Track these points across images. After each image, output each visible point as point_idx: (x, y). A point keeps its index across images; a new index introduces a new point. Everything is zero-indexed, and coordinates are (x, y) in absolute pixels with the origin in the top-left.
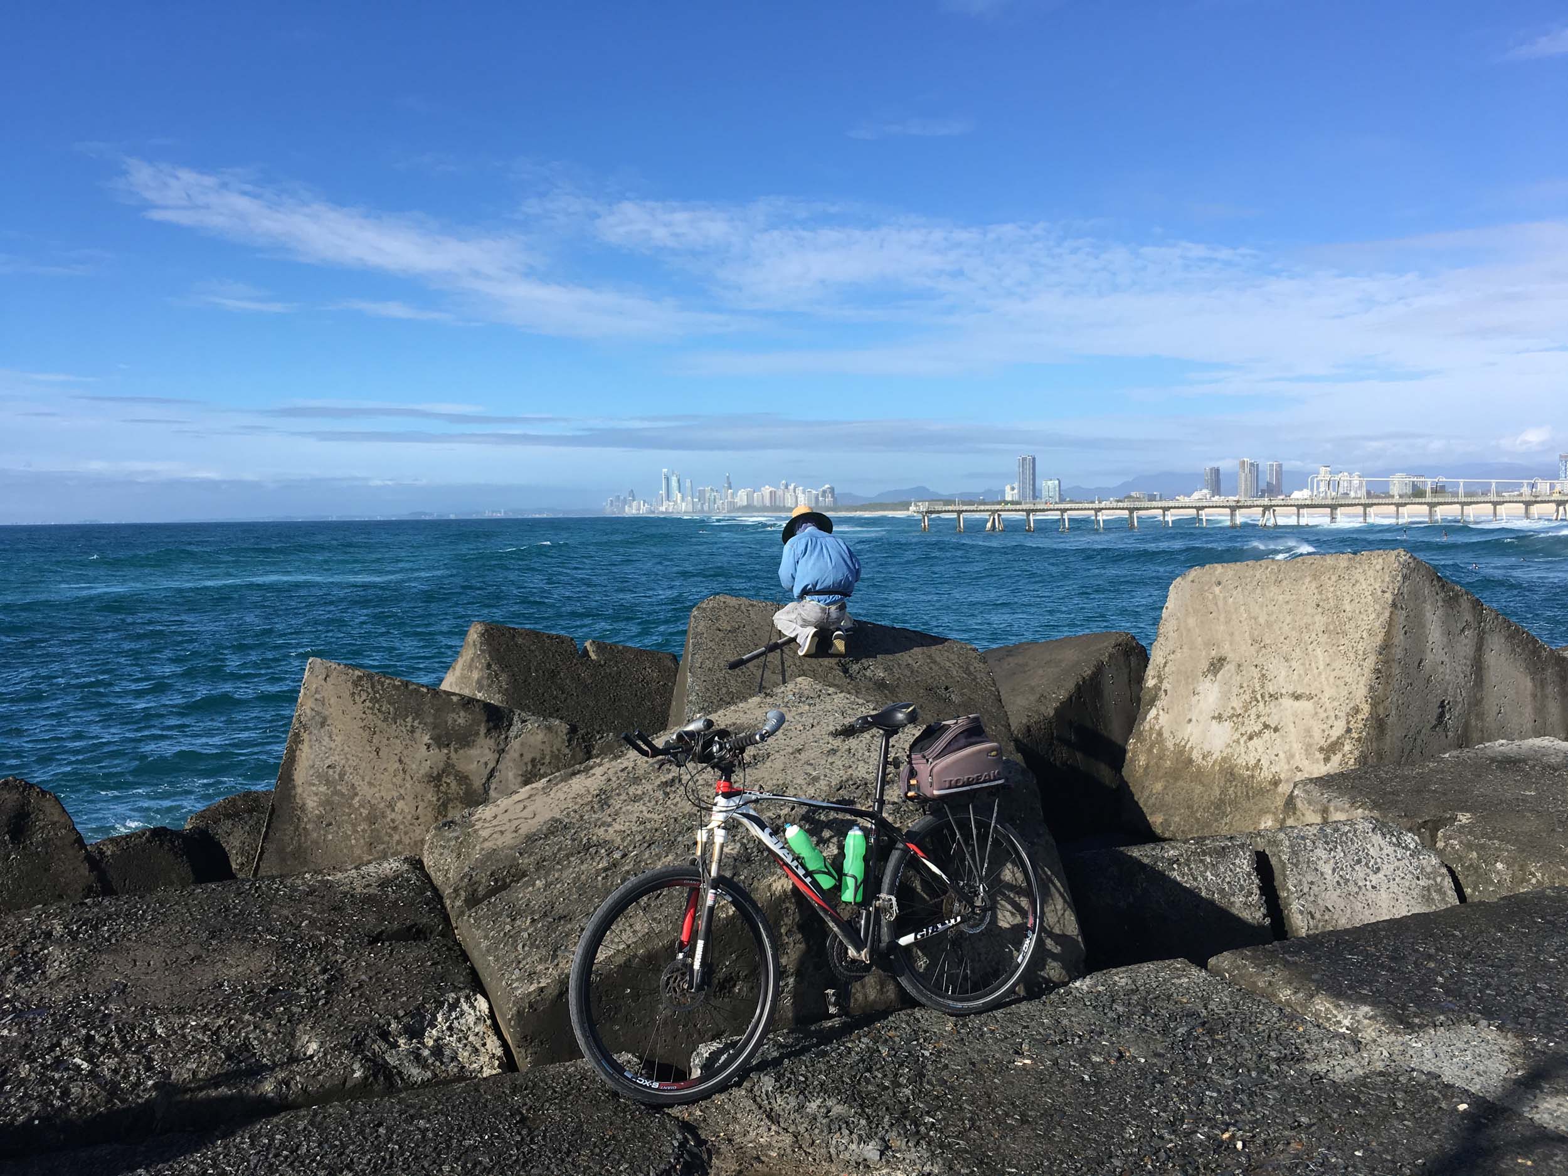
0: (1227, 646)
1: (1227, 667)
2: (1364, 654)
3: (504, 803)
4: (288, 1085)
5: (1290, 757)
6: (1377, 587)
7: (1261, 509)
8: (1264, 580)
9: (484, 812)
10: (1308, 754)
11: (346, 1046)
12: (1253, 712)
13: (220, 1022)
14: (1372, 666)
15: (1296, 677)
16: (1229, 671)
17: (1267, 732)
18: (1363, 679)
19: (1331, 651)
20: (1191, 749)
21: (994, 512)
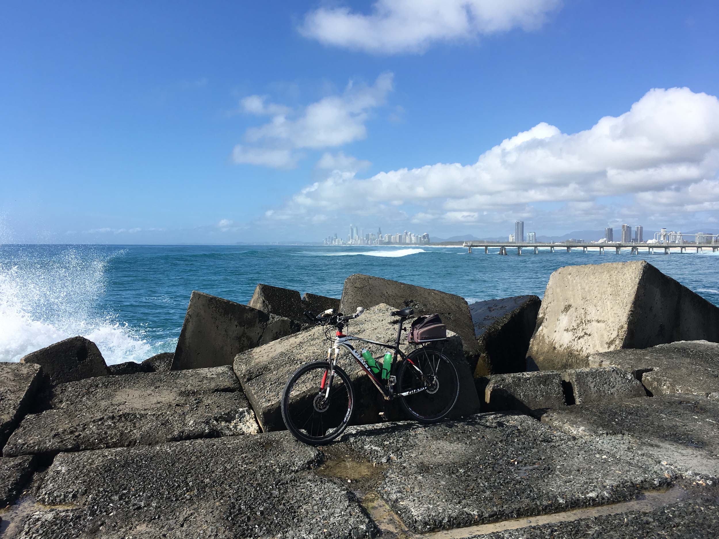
0: (572, 301)
1: (571, 309)
2: (626, 304)
3: (265, 347)
4: (183, 433)
5: (595, 346)
6: (633, 276)
7: (631, 248)
8: (588, 273)
9: (257, 350)
10: (602, 346)
11: (203, 422)
12: (581, 328)
13: (159, 413)
14: (629, 309)
15: (598, 313)
16: (572, 311)
17: (586, 336)
18: (625, 314)
19: (613, 302)
20: (556, 343)
21: (503, 246)
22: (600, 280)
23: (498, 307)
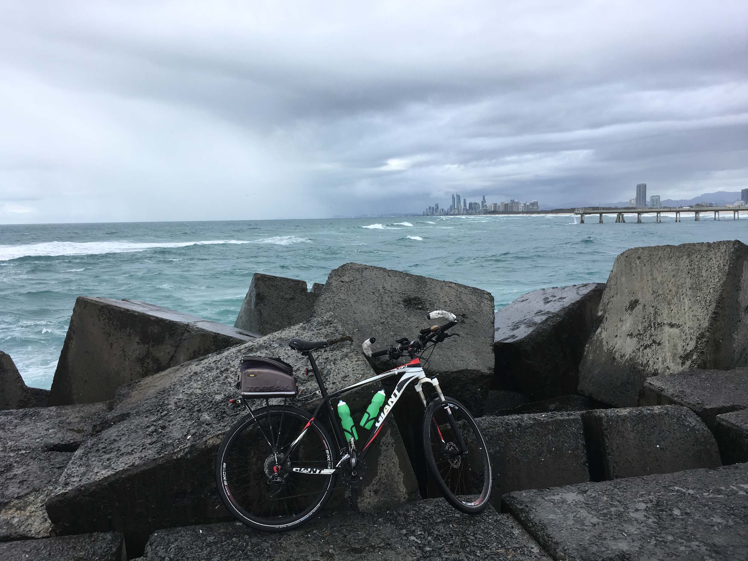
0: (640, 294)
1: (638, 307)
2: (710, 302)
5: (664, 361)
6: (721, 262)
10: (674, 360)
12: (648, 333)
14: (713, 310)
15: (672, 314)
16: (639, 309)
17: (654, 345)
18: (707, 318)
19: (692, 300)
20: (616, 352)
21: (620, 213)
22: (677, 267)
23: (555, 298)
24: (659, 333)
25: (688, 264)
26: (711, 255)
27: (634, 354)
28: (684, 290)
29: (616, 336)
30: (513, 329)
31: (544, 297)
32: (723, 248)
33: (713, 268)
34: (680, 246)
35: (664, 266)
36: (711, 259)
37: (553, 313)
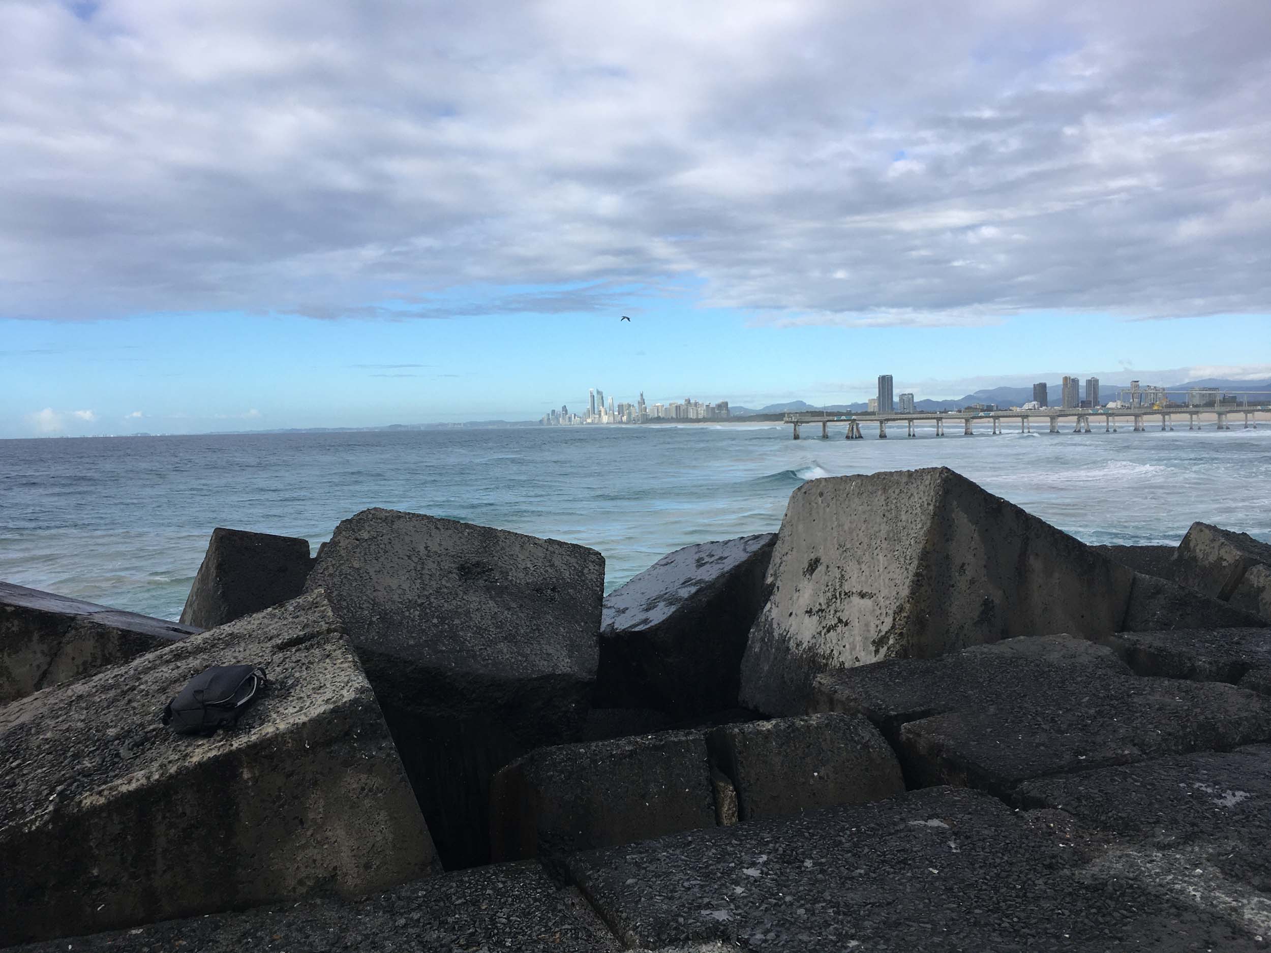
0: (822, 550)
1: (819, 569)
2: (910, 559)
5: (853, 648)
6: (924, 500)
7: (1076, 417)
10: (865, 648)
12: (832, 608)
14: (915, 570)
15: (863, 578)
16: (820, 572)
17: (840, 626)
18: (908, 582)
19: (889, 555)
20: (790, 638)
21: (855, 420)
22: (869, 507)
23: (713, 559)
24: (846, 607)
25: (884, 503)
26: (912, 488)
27: (814, 641)
28: (879, 542)
29: (791, 614)
30: (647, 610)
31: (697, 557)
32: (927, 479)
33: (914, 508)
34: (873, 476)
35: (853, 506)
36: (912, 494)
37: (707, 582)
